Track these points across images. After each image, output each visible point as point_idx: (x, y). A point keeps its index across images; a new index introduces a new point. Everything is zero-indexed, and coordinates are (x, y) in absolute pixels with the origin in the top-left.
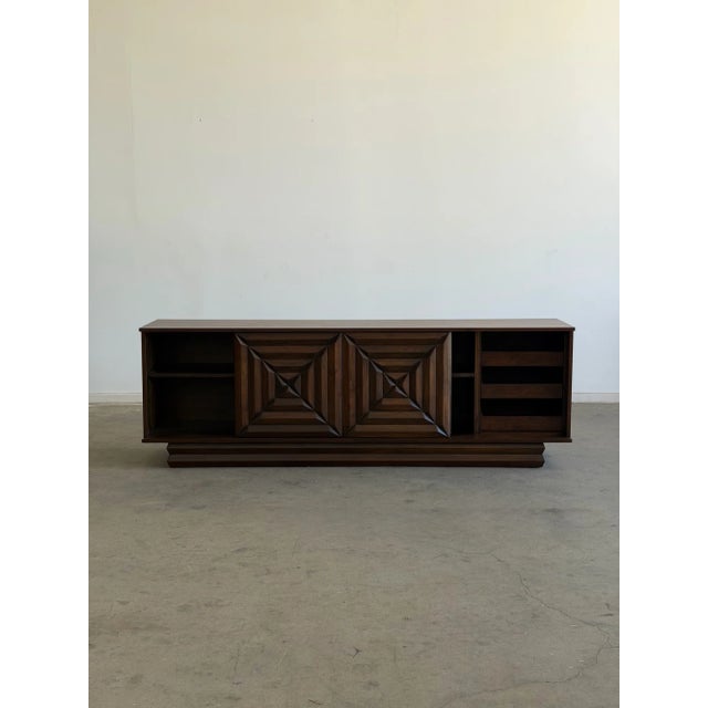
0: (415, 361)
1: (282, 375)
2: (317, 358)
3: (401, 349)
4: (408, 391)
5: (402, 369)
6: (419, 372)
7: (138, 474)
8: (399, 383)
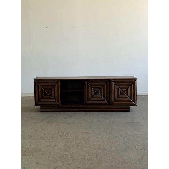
0: (128, 86)
1: (46, 90)
2: (54, 86)
3: (124, 84)
4: (126, 94)
5: (125, 88)
6: (129, 89)
7: (34, 114)
8: (124, 92)
